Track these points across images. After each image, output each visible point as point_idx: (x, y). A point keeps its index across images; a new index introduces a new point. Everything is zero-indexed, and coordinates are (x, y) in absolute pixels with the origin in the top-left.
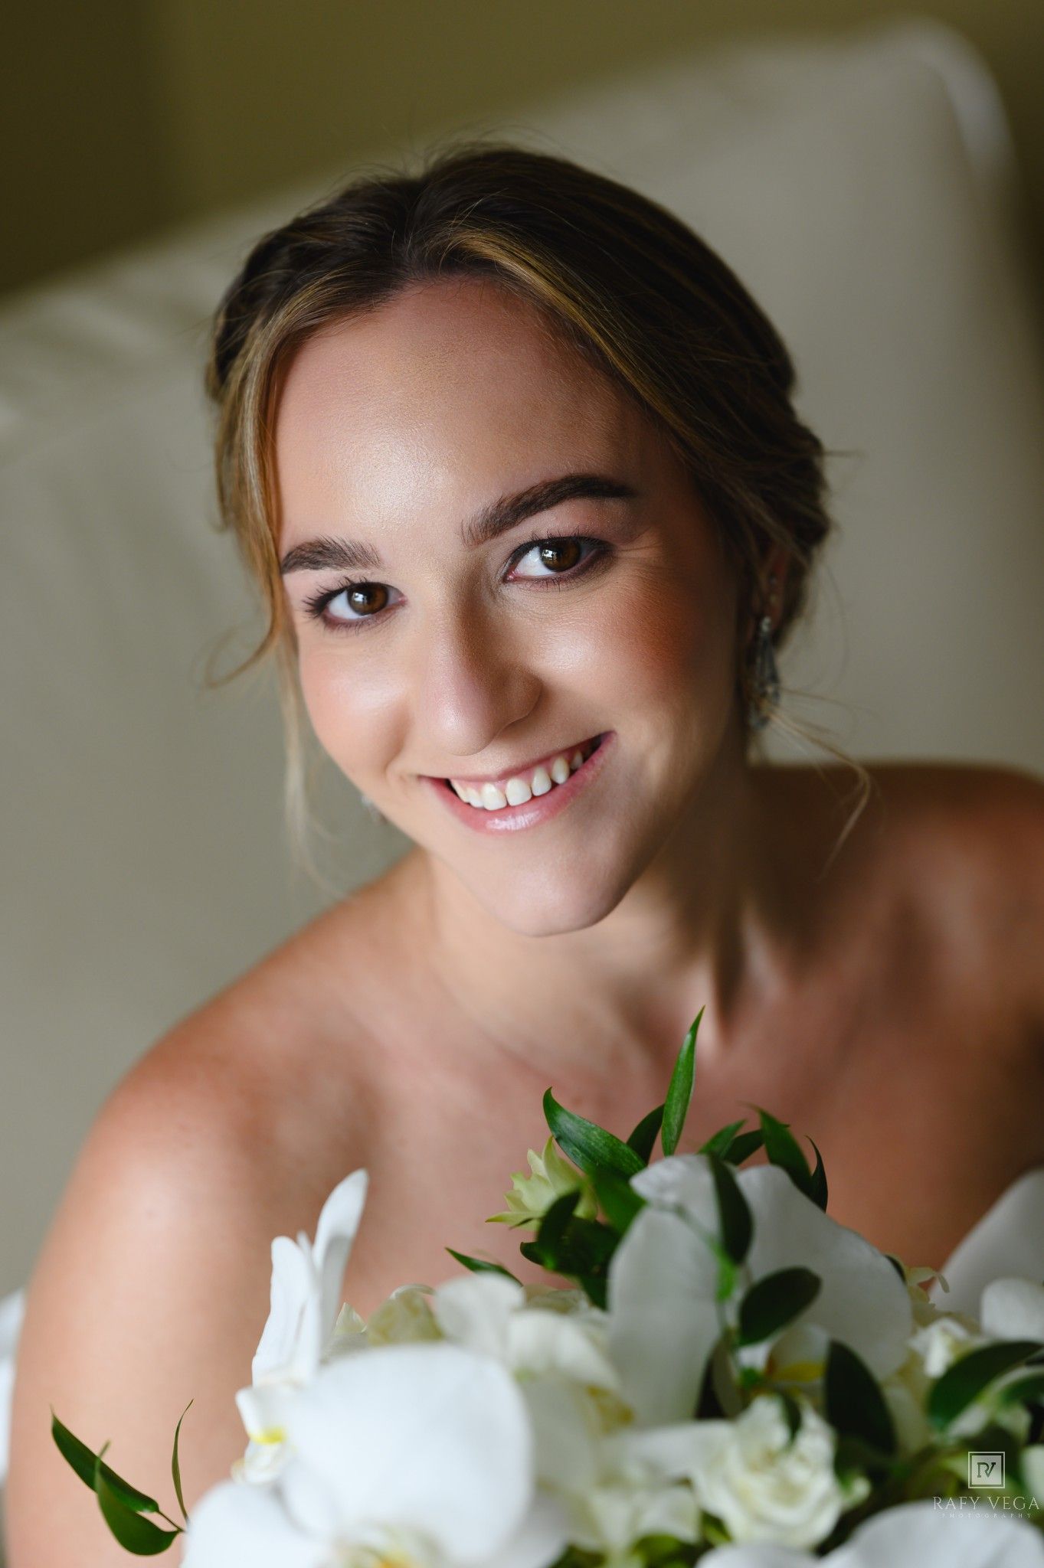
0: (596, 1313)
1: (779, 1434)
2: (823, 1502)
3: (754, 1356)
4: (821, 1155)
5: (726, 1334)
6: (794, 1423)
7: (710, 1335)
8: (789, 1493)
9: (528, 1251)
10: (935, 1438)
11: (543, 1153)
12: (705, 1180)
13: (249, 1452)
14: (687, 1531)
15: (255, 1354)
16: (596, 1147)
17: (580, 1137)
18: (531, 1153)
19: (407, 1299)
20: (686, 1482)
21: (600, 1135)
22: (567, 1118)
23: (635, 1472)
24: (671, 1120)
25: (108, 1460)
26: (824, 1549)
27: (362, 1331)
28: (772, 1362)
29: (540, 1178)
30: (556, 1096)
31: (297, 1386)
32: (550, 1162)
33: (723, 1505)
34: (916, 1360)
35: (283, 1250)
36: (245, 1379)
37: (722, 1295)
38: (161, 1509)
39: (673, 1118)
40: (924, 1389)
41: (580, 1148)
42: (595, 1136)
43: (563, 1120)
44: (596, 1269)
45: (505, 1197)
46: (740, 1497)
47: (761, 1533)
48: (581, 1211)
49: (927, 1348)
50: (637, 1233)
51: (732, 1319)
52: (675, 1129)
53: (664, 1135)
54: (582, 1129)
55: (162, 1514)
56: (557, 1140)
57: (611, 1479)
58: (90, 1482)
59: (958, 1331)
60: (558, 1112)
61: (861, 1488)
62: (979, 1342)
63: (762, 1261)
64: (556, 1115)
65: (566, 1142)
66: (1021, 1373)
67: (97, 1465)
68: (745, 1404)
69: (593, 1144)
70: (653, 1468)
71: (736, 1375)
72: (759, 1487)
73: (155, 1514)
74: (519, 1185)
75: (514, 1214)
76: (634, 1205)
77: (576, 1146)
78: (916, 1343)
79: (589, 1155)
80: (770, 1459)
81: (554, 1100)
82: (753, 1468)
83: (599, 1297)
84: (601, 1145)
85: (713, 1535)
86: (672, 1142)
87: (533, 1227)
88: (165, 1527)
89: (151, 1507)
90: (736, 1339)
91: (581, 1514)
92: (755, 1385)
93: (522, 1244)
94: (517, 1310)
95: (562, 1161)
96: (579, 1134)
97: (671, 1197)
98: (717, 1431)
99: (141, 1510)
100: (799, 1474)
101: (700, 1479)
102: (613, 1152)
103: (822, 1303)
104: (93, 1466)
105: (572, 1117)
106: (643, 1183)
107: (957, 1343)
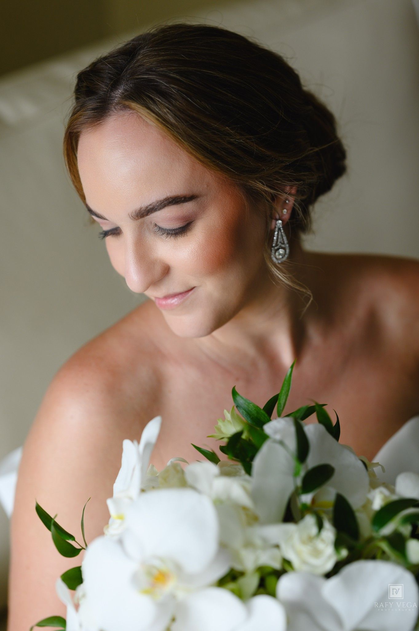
0: (247, 477)
1: (314, 530)
2: (329, 558)
3: (307, 498)
4: (339, 417)
5: (297, 489)
6: (320, 526)
7: (290, 489)
8: (317, 553)
9: (222, 449)
10: (375, 534)
11: (230, 411)
12: (292, 429)
13: (111, 521)
14: (277, 565)
15: (115, 482)
16: (251, 410)
17: (245, 406)
18: (225, 411)
19: (175, 467)
20: (277, 546)
21: (253, 406)
22: (240, 398)
23: (258, 542)
24: (281, 402)
25: (57, 520)
26: (328, 575)
27: (157, 475)
28: (314, 501)
29: (229, 421)
30: (236, 389)
31: (131, 498)
32: (233, 415)
33: (291, 556)
34: (369, 502)
35: (127, 444)
36: (110, 494)
37: (296, 474)
38: (76, 540)
39: (282, 400)
40: (372, 514)
41: (245, 410)
42: (251, 406)
43: (238, 398)
44: (248, 459)
45: (215, 428)
46: (298, 554)
47: (305, 568)
48: (244, 436)
49: (374, 498)
50: (265, 449)
51: (299, 482)
52: (282, 405)
53: (278, 407)
54: (246, 403)
55: (76, 542)
56: (237, 407)
57: (249, 544)
58: (49, 528)
59: (386, 492)
60: (237, 396)
61: (344, 553)
62: (394, 498)
63: (312, 462)
64: (236, 397)
65: (240, 408)
66: (411, 511)
67: (52, 522)
68: (302, 517)
69: (250, 409)
70: (265, 540)
71: (299, 505)
72: (305, 550)
73: (74, 542)
74: (220, 424)
75: (219, 435)
76: (264, 437)
77: (243, 409)
78: (370, 496)
79: (248, 414)
80: (311, 539)
81: (236, 392)
82: (304, 542)
83: (248, 470)
84: (253, 410)
85: (287, 567)
86: (281, 410)
87: (226, 440)
88: (77, 547)
89: (72, 538)
90: (300, 491)
91: (236, 556)
92: (306, 509)
93: (220, 446)
94: (216, 476)
95: (238, 415)
96: (245, 405)
97: (278, 437)
98: (291, 527)
99: (68, 540)
100: (320, 545)
101: (283, 546)
102: (258, 413)
103: (335, 478)
104: (50, 522)
105: (242, 398)
106: (268, 428)
107: (385, 497)
